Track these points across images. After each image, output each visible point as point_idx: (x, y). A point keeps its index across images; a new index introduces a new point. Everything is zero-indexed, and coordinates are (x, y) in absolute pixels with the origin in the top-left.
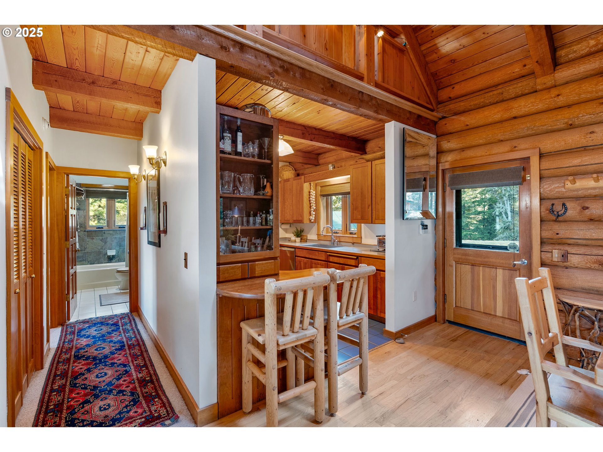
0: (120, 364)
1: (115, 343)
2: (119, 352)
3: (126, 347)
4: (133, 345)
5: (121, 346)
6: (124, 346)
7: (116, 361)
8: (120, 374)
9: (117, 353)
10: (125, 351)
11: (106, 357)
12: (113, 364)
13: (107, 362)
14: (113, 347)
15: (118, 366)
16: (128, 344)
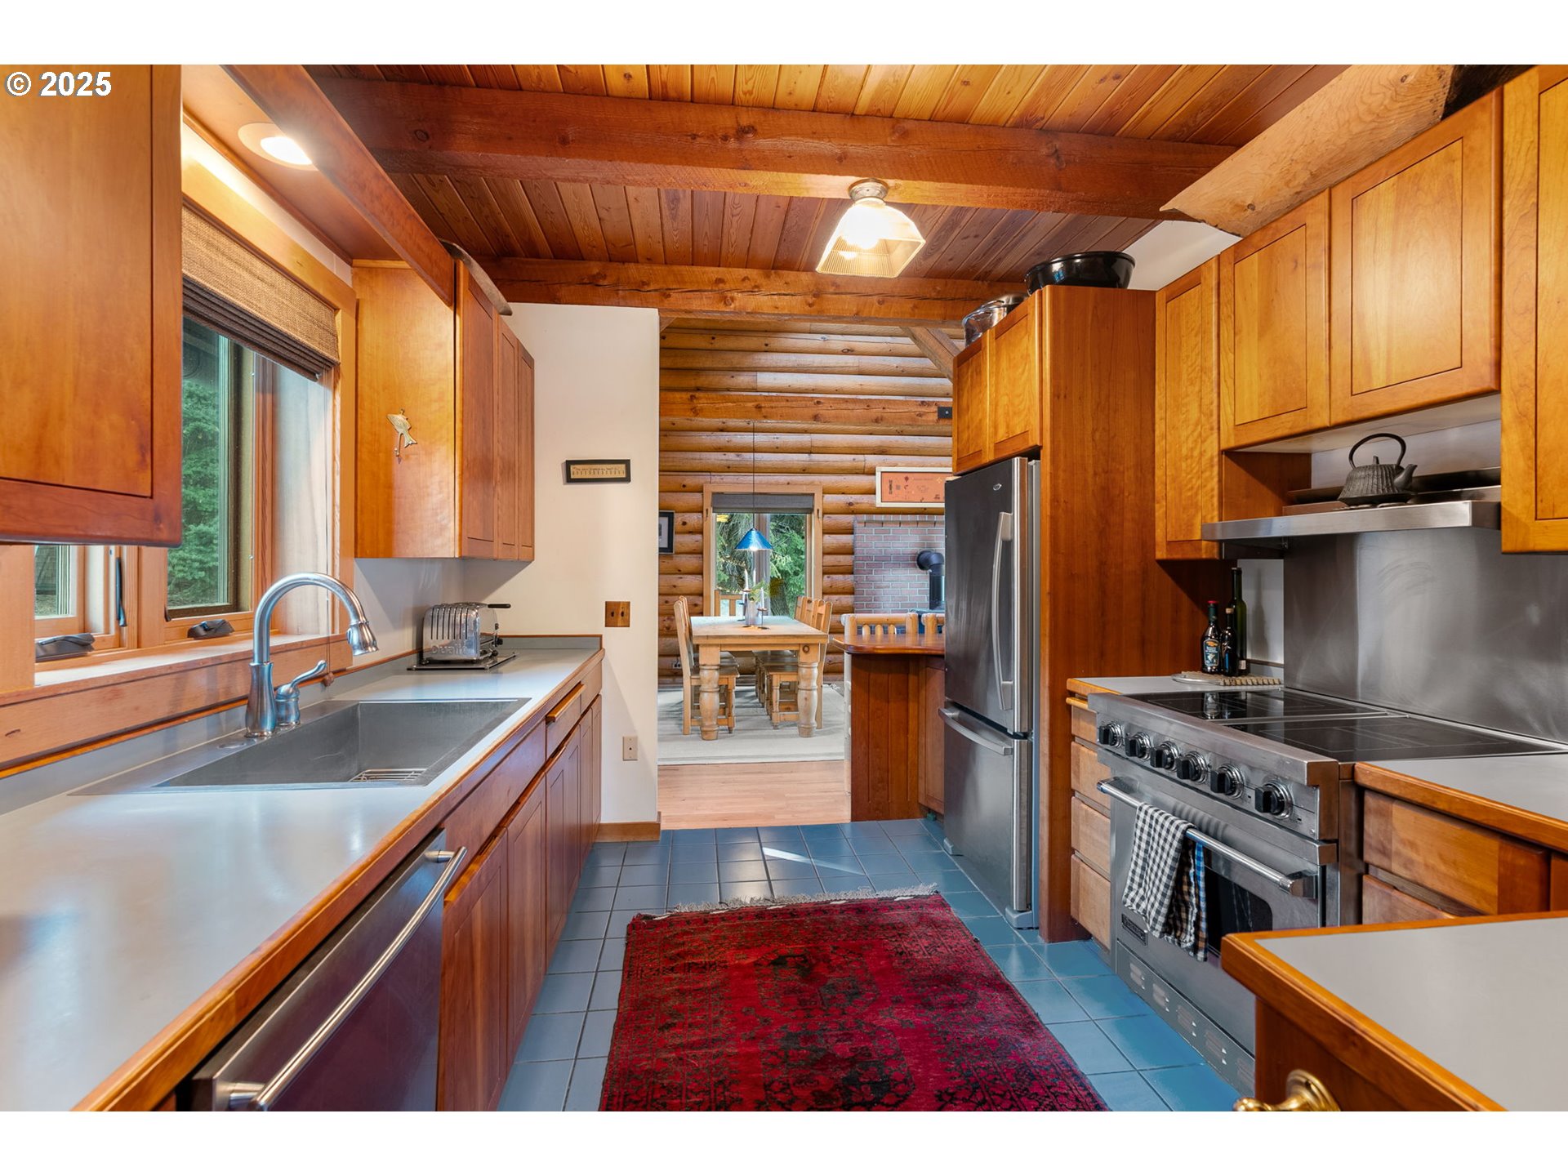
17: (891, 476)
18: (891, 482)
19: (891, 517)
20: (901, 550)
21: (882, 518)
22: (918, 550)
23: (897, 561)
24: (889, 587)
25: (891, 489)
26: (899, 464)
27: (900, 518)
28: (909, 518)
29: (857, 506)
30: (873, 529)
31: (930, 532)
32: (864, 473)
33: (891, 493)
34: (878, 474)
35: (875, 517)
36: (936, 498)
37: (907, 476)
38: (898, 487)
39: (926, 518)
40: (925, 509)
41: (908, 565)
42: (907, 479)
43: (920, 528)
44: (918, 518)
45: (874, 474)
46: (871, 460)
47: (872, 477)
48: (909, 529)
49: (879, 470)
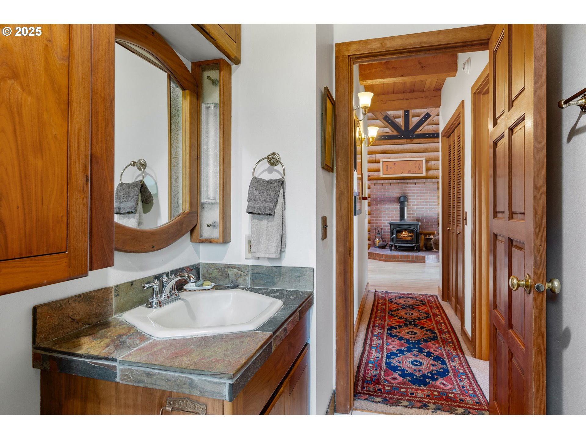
0: (395, 316)
1: (396, 336)
2: (394, 325)
3: (386, 327)
4: (379, 328)
5: (391, 330)
6: (388, 329)
7: (398, 320)
8: (396, 311)
9: (396, 326)
10: (388, 325)
11: (406, 325)
12: (401, 318)
13: (405, 321)
14: (399, 332)
15: (397, 316)
16: (384, 331)
17: (387, 163)
18: (387, 166)
19: (386, 181)
20: (391, 195)
21: (382, 182)
22: (399, 195)
23: (390, 200)
24: (385, 212)
25: (387, 169)
26: (392, 157)
27: (390, 181)
28: (395, 181)
29: (372, 177)
30: (378, 187)
31: (405, 187)
32: (376, 163)
33: (387, 170)
34: (381, 163)
35: (379, 182)
36: (409, 172)
37: (395, 163)
38: (391, 168)
39: (403, 181)
40: (404, 177)
41: (394, 202)
42: (395, 164)
43: (400, 185)
44: (399, 181)
45: (379, 162)
46: (378, 156)
47: (378, 164)
48: (395, 186)
49: (381, 161)
